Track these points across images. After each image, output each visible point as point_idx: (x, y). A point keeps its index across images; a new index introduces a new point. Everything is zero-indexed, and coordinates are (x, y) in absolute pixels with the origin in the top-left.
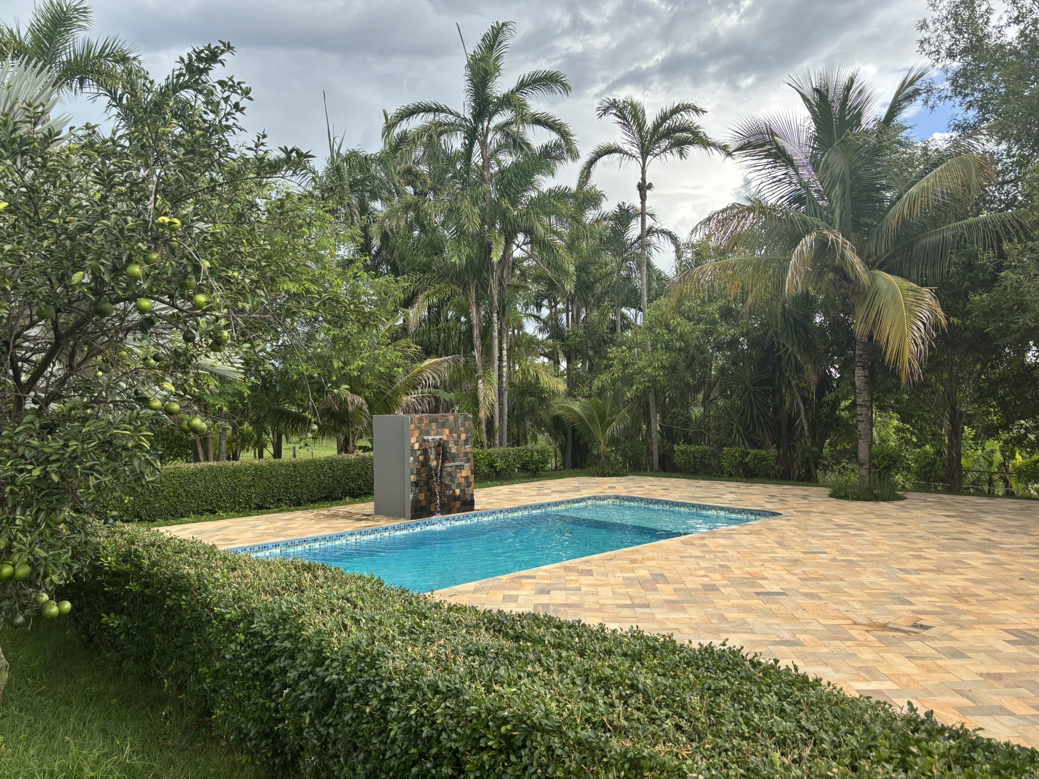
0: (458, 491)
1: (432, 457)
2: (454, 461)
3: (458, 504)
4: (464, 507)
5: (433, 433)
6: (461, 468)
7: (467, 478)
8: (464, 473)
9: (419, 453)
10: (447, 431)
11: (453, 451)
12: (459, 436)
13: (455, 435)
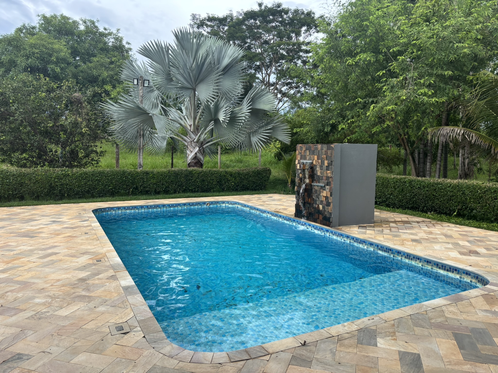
0: (321, 207)
1: (307, 176)
2: (319, 182)
3: (321, 217)
4: (325, 222)
5: (308, 158)
6: (323, 188)
7: (326, 197)
8: (324, 194)
9: (300, 171)
10: (316, 157)
11: (319, 174)
12: (323, 163)
13: (320, 161)
